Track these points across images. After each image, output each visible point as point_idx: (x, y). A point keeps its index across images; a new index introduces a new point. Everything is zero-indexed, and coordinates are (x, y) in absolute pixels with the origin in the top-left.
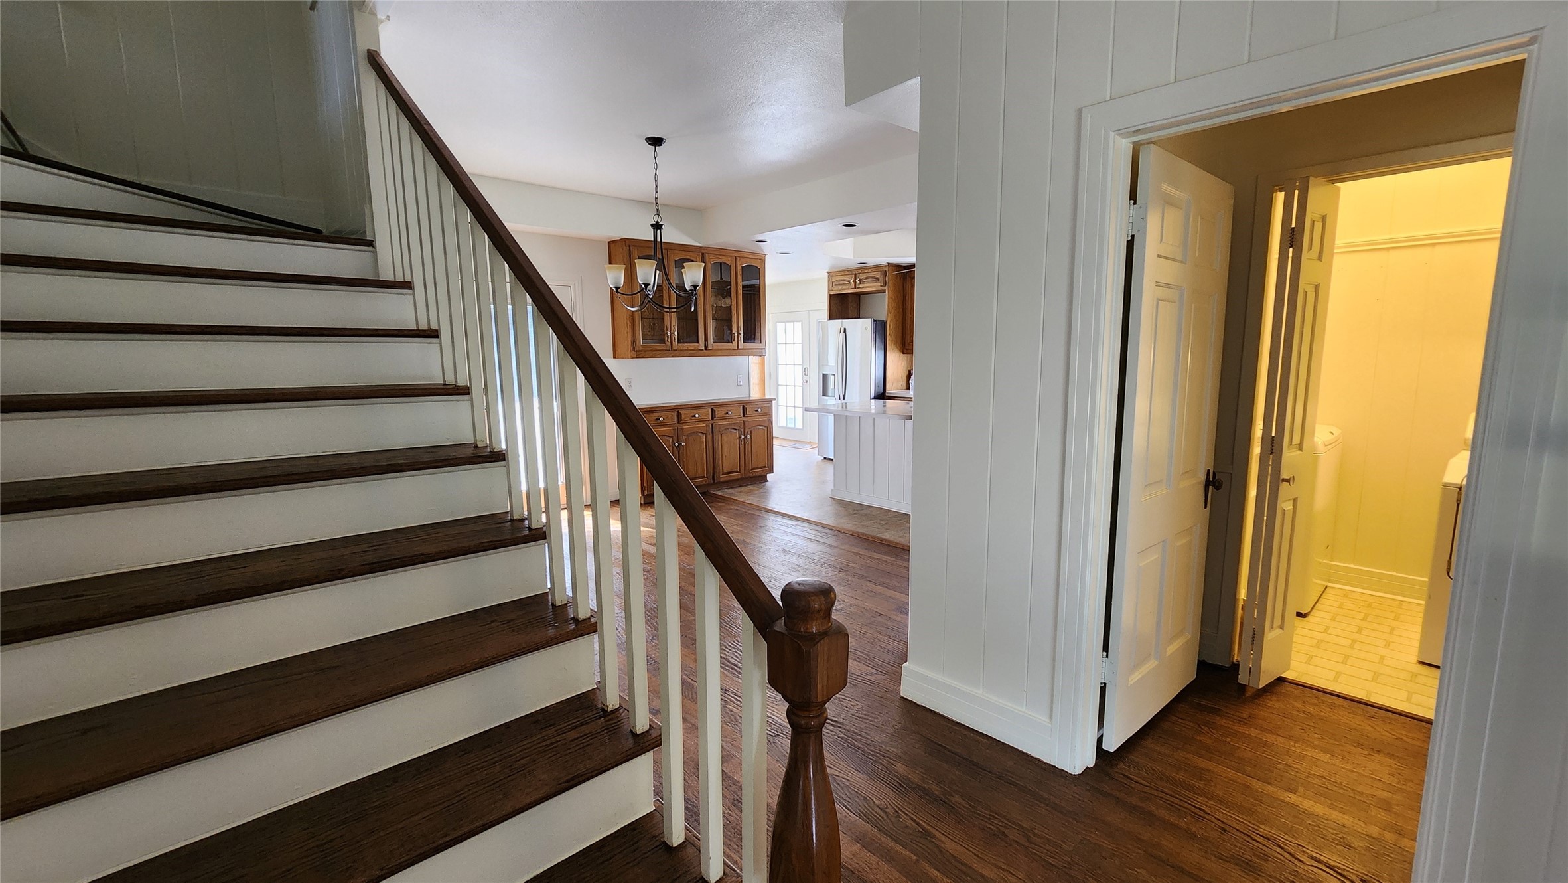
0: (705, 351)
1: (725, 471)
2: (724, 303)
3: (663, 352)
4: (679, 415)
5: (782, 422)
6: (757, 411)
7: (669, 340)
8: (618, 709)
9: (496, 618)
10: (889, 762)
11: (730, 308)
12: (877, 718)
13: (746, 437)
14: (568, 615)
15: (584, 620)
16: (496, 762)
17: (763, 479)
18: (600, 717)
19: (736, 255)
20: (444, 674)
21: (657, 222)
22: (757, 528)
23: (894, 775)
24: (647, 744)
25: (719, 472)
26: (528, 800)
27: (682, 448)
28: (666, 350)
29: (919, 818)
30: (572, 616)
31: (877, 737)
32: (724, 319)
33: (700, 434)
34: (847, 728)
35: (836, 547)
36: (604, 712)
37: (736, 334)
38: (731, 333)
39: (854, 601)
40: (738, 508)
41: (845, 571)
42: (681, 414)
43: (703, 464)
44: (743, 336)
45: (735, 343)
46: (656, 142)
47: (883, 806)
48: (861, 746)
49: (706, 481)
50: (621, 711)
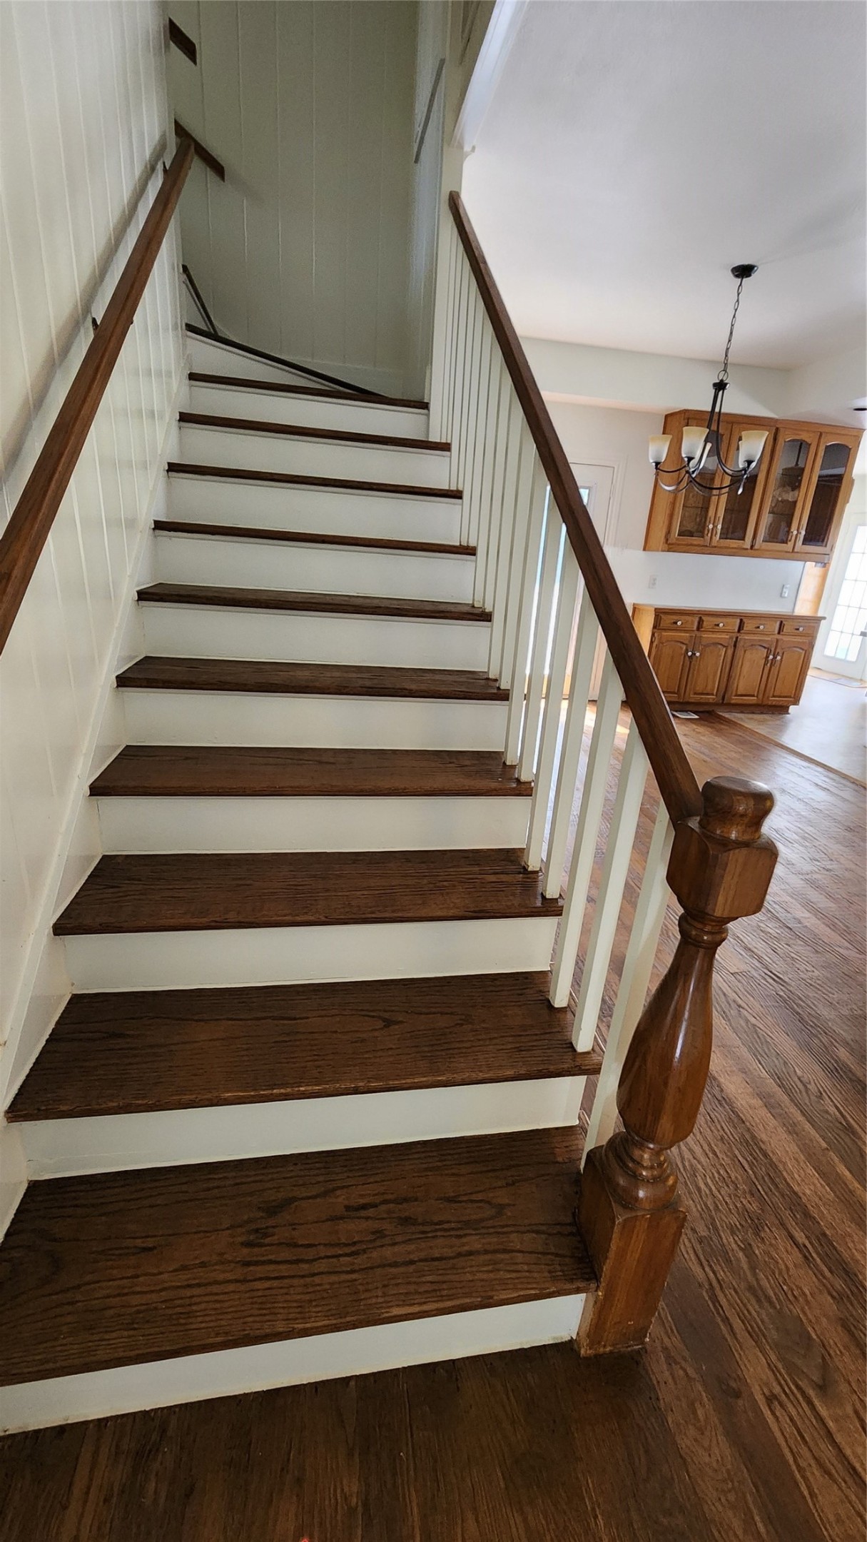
0: (750, 551)
1: (739, 693)
2: (790, 497)
3: (699, 548)
4: (701, 622)
5: (829, 651)
6: (798, 629)
7: (709, 535)
8: (537, 872)
9: (455, 761)
10: (831, 1041)
11: (795, 503)
12: (834, 994)
13: (775, 657)
14: (514, 774)
15: (525, 783)
16: (426, 876)
17: (783, 709)
18: (520, 873)
19: (821, 430)
20: (401, 791)
21: (722, 381)
22: (757, 760)
23: (833, 1058)
24: (553, 909)
25: (732, 694)
26: (439, 913)
27: (694, 658)
28: (704, 546)
29: (846, 1111)
30: (516, 776)
31: (825, 1012)
32: (784, 514)
33: (720, 646)
34: (791, 989)
35: (852, 803)
36: (525, 870)
37: (795, 532)
38: (789, 532)
39: (853, 867)
40: (743, 735)
41: (854, 831)
42: (703, 621)
43: (714, 682)
44: (805, 535)
45: (790, 544)
46: (744, 271)
47: (804, 1080)
48: (801, 1013)
49: (714, 699)
50: (540, 874)
